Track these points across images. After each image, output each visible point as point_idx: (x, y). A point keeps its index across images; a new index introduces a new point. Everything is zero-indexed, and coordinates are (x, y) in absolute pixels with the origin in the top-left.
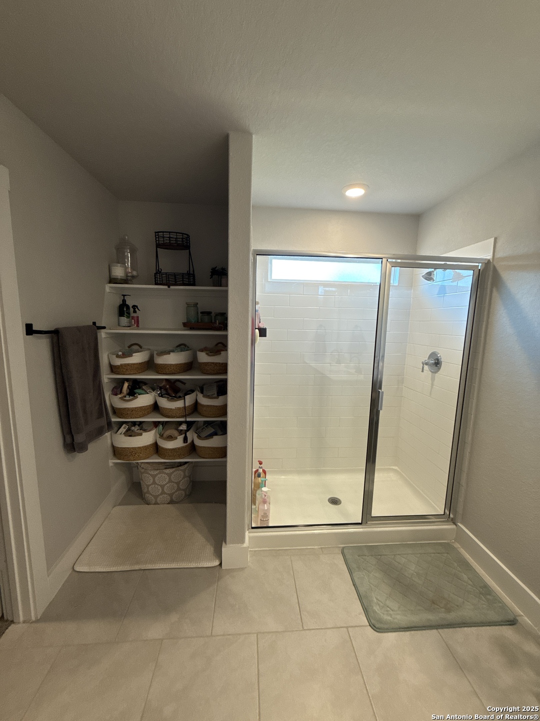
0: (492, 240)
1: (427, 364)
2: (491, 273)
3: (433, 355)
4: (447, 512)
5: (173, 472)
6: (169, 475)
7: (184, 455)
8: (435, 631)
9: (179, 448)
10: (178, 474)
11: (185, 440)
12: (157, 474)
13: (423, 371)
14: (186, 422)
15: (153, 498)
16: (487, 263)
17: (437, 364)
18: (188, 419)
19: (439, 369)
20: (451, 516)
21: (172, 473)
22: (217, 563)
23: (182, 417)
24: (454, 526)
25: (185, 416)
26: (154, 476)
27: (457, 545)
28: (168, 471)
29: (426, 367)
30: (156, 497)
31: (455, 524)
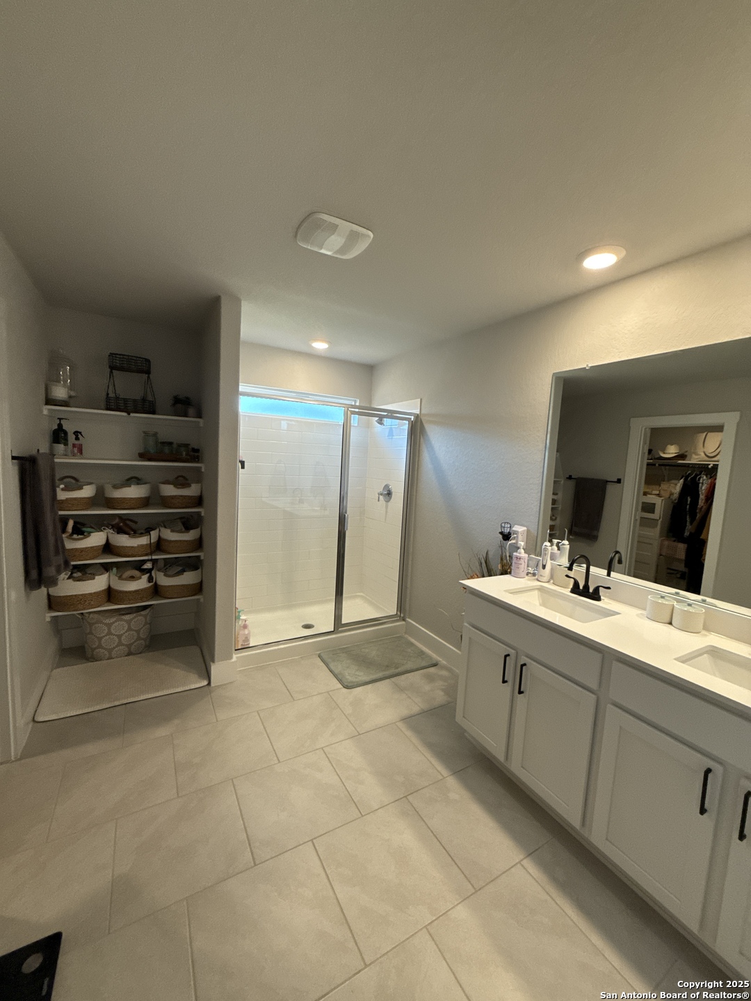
0: (419, 400)
1: (381, 494)
2: (419, 423)
3: (387, 486)
4: (399, 613)
5: (134, 618)
6: (129, 622)
7: (146, 598)
8: (388, 680)
9: (142, 590)
10: (138, 620)
11: (150, 579)
12: (114, 623)
13: (379, 501)
14: (151, 560)
15: (106, 652)
16: (417, 417)
17: (389, 494)
18: (154, 557)
19: (391, 498)
20: (402, 615)
21: (131, 620)
22: (205, 683)
23: (146, 555)
24: (404, 623)
25: (151, 554)
26: (109, 625)
27: (406, 636)
28: (127, 617)
29: (381, 497)
30: (110, 651)
31: (404, 620)
